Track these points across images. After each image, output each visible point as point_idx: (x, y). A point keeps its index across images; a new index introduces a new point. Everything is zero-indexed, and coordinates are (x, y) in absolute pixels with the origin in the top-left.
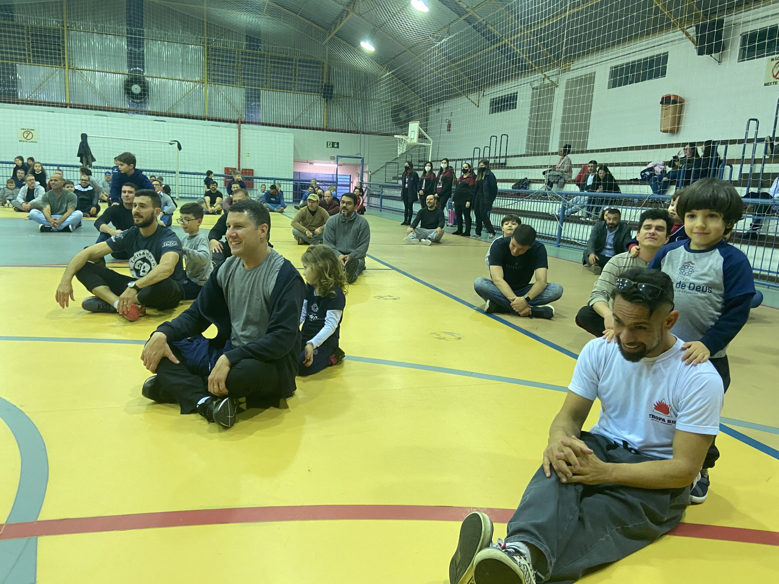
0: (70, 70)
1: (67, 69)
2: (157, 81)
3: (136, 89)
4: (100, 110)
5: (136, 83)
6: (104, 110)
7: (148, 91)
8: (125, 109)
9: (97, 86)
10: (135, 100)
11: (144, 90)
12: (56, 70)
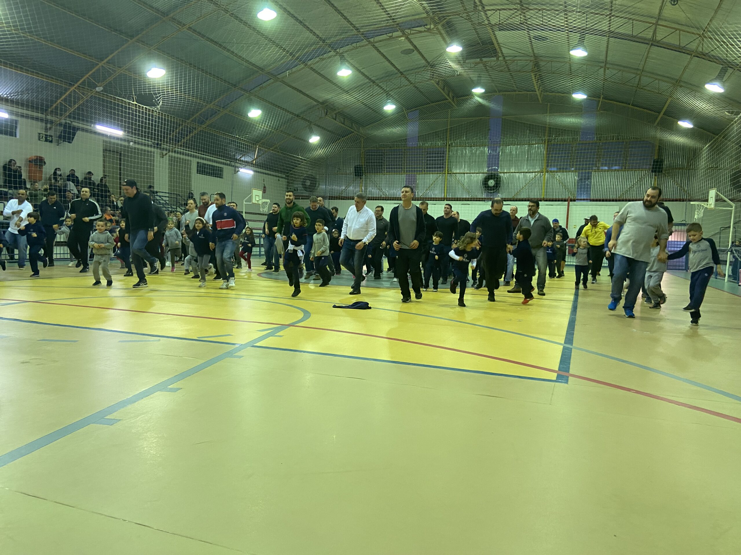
0: (449, 175)
1: (446, 174)
2: (506, 175)
3: (491, 183)
4: (465, 200)
5: (492, 179)
6: (468, 200)
7: (499, 184)
8: (482, 199)
9: (465, 184)
10: (490, 191)
11: (497, 184)
12: (440, 176)
